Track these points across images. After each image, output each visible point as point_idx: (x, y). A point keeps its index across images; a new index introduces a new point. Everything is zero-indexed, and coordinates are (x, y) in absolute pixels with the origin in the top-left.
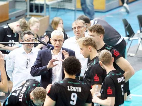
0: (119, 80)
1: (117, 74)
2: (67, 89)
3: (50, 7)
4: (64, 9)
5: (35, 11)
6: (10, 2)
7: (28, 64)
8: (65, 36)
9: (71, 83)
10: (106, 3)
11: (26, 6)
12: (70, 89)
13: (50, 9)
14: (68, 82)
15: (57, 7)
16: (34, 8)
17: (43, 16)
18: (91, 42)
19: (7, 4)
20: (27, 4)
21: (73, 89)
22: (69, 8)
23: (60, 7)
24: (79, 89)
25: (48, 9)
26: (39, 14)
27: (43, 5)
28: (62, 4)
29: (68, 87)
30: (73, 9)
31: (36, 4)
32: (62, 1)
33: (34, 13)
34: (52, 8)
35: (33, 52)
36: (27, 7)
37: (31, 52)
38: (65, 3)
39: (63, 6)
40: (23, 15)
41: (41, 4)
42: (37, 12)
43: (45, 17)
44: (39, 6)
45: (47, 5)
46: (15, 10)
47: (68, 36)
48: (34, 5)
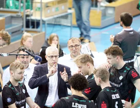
0: (113, 97)
1: (112, 91)
2: (72, 105)
3: (46, 23)
4: (60, 25)
5: (31, 27)
6: (6, 18)
7: (25, 80)
8: (61, 52)
9: (76, 99)
10: (102, 19)
11: (22, 21)
12: (74, 106)
13: (46, 25)
14: (74, 99)
15: (53, 23)
16: (30, 23)
17: (39, 32)
18: (88, 59)
19: (4, 20)
20: (23, 19)
21: (77, 105)
22: (65, 24)
23: (56, 23)
24: (84, 107)
25: (44, 25)
26: (35, 29)
27: (39, 20)
28: (58, 20)
29: (73, 103)
30: (69, 25)
31: (32, 20)
32: (58, 18)
33: (30, 29)
34: (48, 24)
35: (30, 68)
36: (23, 23)
37: (28, 68)
38: (61, 19)
39: (59, 22)
40: (19, 31)
41: (37, 20)
42: (34, 27)
43: (41, 33)
44: (35, 21)
45: (43, 21)
46: (11, 26)
47: (63, 52)
48: (30, 21)
